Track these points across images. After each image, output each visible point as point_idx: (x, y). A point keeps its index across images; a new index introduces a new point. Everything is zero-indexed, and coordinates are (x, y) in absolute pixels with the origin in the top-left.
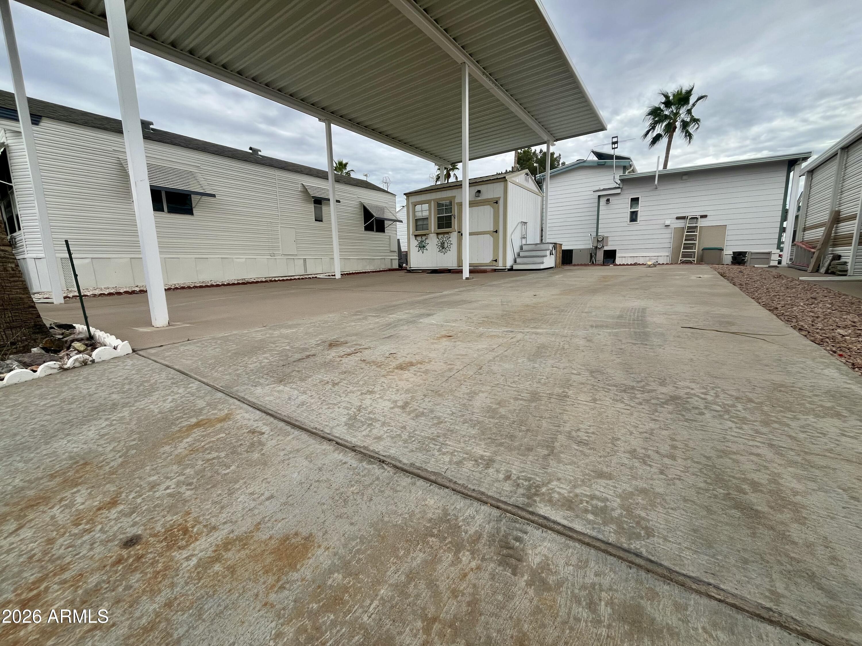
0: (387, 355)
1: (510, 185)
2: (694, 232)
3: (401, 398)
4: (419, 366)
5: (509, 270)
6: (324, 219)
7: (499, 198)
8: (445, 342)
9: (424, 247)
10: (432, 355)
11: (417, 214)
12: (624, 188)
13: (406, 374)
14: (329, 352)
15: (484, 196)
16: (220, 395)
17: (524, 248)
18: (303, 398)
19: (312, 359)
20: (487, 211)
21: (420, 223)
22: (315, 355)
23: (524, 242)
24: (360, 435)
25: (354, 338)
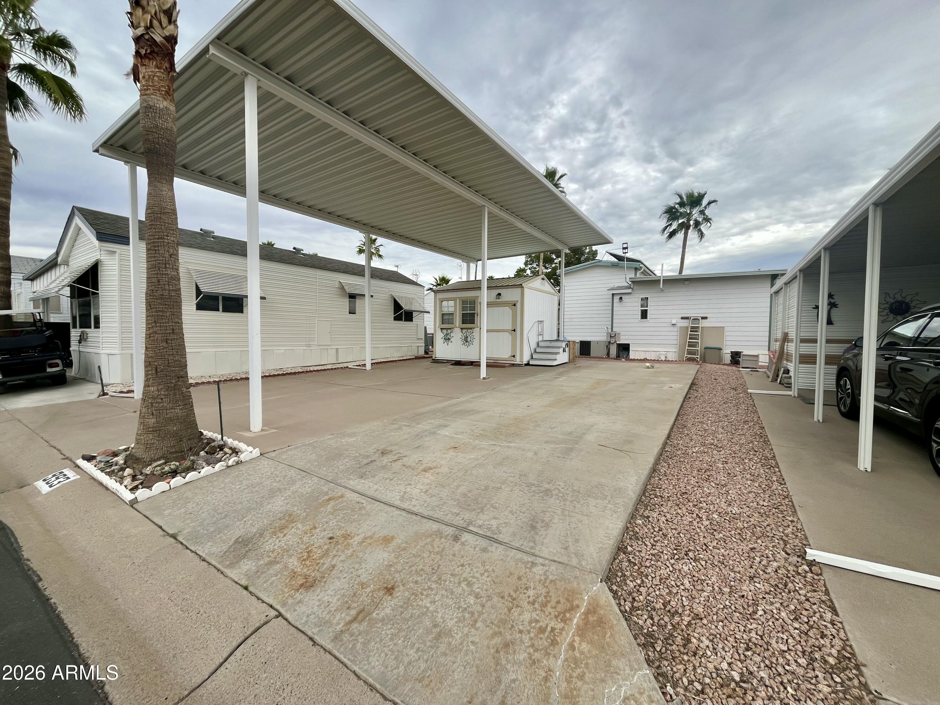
0: (417, 462)
1: (526, 291)
2: (697, 331)
3: (425, 488)
4: (434, 469)
5: (526, 365)
6: (357, 312)
7: (517, 301)
8: (452, 453)
9: (449, 339)
10: (443, 462)
11: (443, 309)
12: (635, 288)
13: (428, 475)
14: (383, 458)
15: (504, 298)
16: (332, 485)
17: (540, 344)
18: (376, 487)
19: (374, 463)
20: (507, 311)
21: (446, 317)
22: (375, 461)
23: (540, 338)
24: (406, 504)
25: (396, 447)
